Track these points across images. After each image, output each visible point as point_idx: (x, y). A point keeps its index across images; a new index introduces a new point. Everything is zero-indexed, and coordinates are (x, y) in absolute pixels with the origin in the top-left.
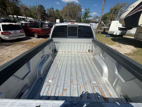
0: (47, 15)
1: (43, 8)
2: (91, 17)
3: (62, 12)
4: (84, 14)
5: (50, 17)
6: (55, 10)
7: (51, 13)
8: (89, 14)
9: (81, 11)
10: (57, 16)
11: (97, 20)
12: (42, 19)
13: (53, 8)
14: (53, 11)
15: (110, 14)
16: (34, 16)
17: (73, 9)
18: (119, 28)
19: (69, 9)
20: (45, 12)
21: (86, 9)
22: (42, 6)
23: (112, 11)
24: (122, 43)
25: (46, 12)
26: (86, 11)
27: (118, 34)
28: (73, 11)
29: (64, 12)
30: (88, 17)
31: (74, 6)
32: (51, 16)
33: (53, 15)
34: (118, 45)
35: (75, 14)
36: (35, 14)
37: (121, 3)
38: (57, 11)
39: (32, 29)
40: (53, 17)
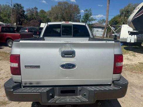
0: (27, 17)
1: (21, 8)
2: (94, 20)
3: (50, 13)
4: (83, 17)
5: (30, 20)
6: (39, 11)
7: (32, 15)
8: (91, 17)
9: (79, 13)
10: (42, 19)
11: (104, 24)
12: (18, 22)
13: (36, 8)
14: (37, 12)
15: (120, 16)
16: (5, 18)
17: (67, 10)
18: (129, 32)
19: (61, 9)
20: (23, 13)
21: (87, 10)
22: (20, 5)
23: (122, 13)
24: (137, 52)
25: (25, 13)
26: (86, 13)
27: (133, 41)
28: (67, 12)
29: (54, 14)
30: (90, 21)
31: (68, 6)
32: (33, 19)
33: (36, 17)
34: (132, 54)
35: (71, 17)
36: (5, 16)
37: (133, 4)
38: (42, 11)
39: (6, 35)
40: (35, 19)
